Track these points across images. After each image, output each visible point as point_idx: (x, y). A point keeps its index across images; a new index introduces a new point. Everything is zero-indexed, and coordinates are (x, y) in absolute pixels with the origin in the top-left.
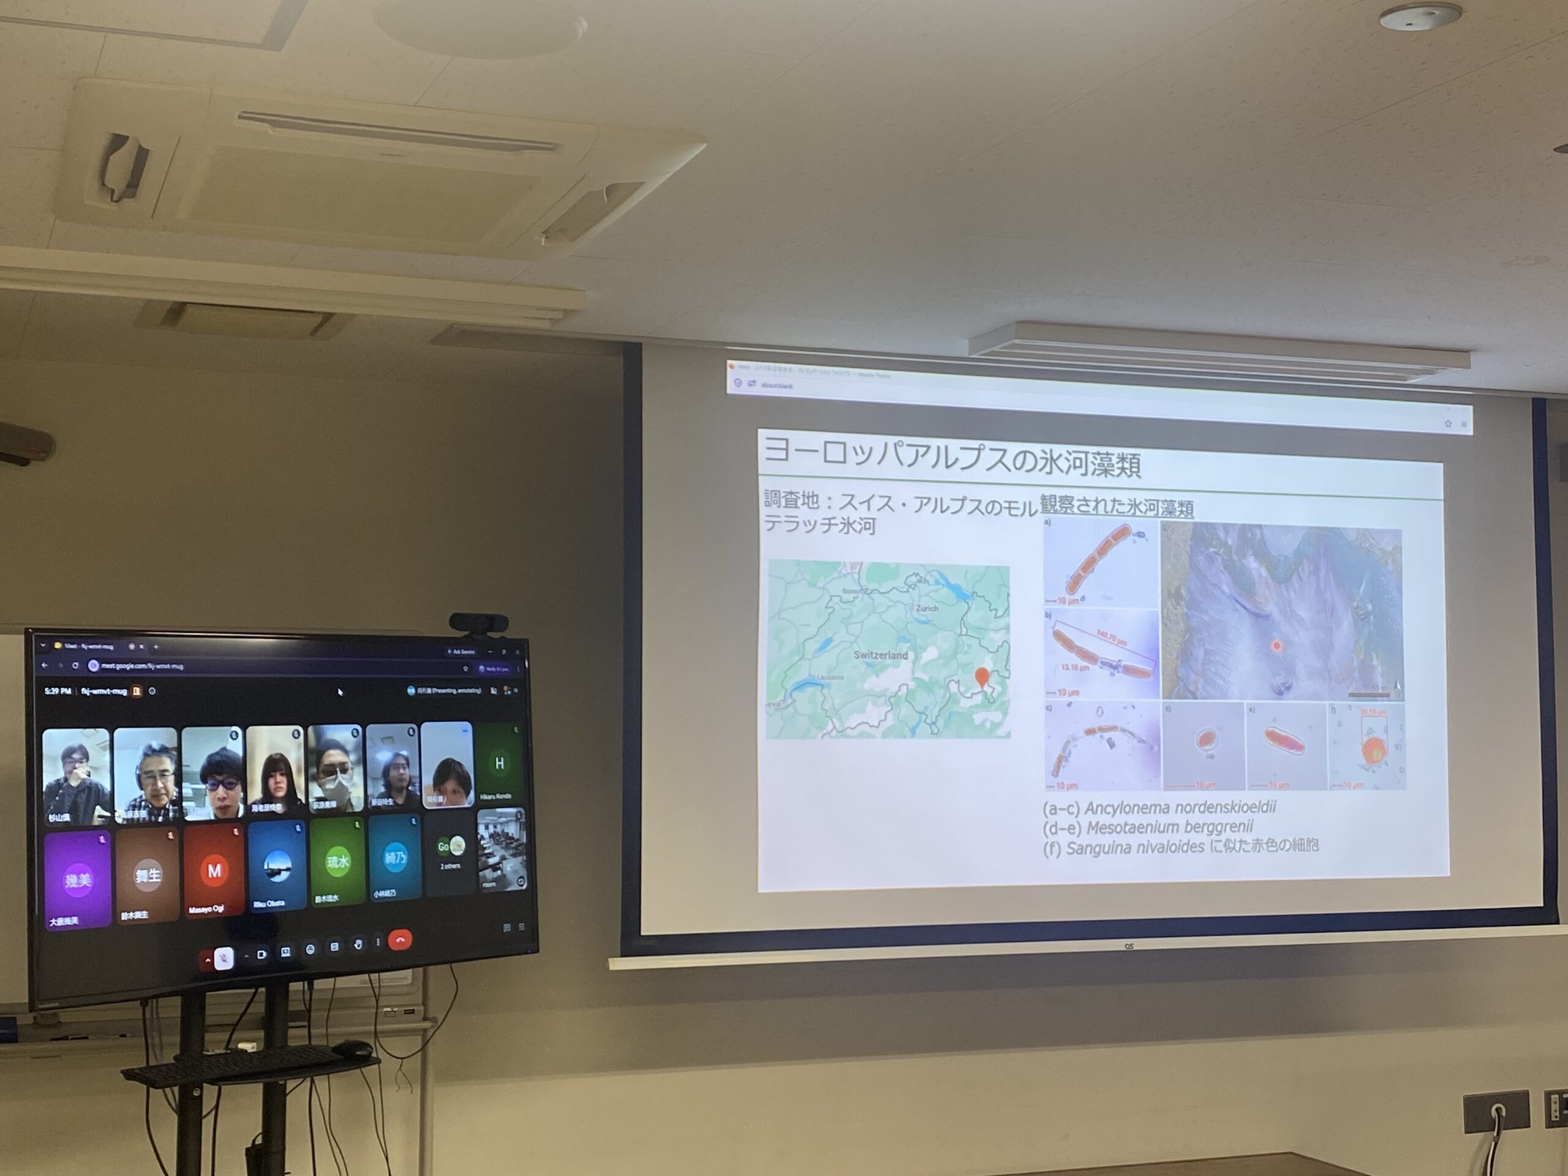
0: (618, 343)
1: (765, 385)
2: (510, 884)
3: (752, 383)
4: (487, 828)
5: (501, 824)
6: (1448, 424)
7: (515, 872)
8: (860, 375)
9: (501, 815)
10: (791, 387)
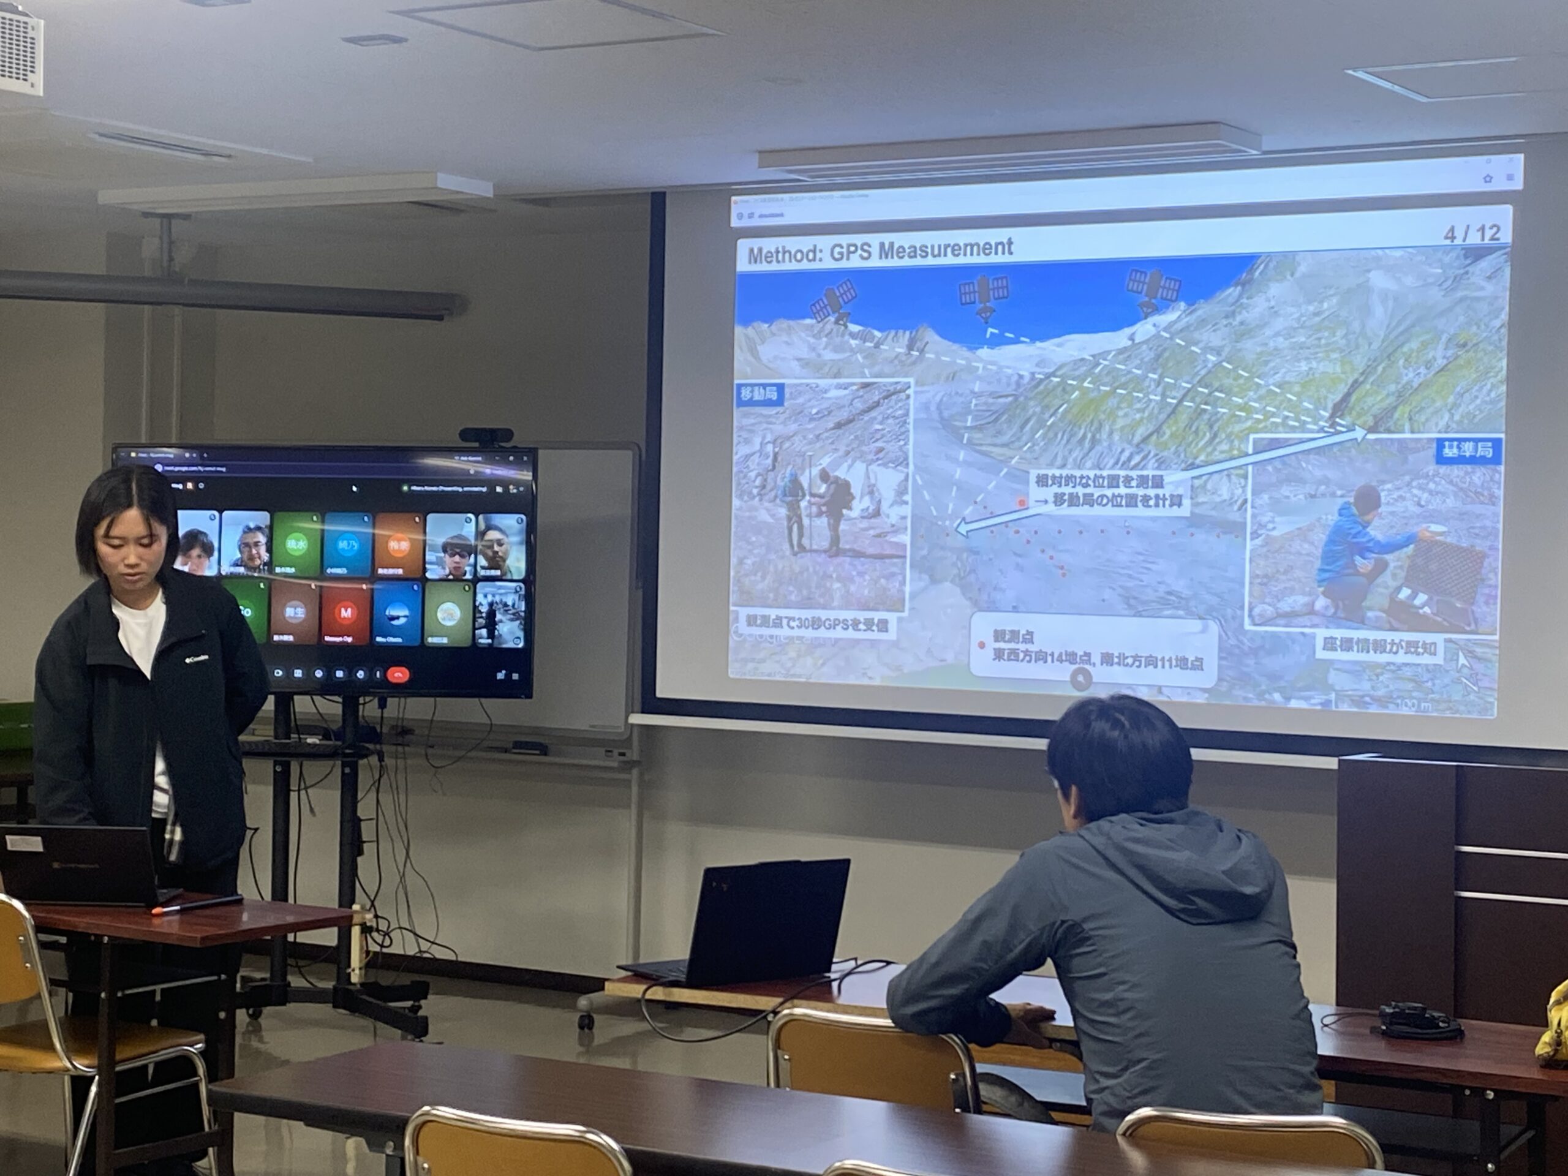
0: (646, 194)
1: (761, 216)
2: (506, 642)
3: (751, 216)
4: (485, 596)
5: (501, 594)
6: (1488, 179)
7: (511, 632)
8: (843, 197)
9: (500, 588)
10: (782, 215)
